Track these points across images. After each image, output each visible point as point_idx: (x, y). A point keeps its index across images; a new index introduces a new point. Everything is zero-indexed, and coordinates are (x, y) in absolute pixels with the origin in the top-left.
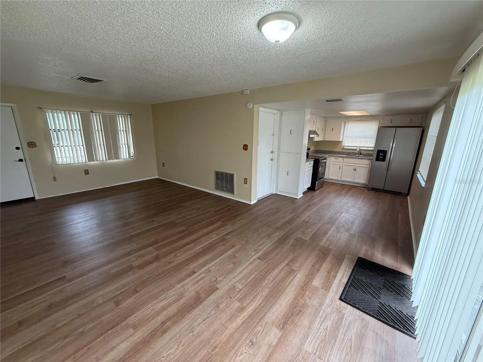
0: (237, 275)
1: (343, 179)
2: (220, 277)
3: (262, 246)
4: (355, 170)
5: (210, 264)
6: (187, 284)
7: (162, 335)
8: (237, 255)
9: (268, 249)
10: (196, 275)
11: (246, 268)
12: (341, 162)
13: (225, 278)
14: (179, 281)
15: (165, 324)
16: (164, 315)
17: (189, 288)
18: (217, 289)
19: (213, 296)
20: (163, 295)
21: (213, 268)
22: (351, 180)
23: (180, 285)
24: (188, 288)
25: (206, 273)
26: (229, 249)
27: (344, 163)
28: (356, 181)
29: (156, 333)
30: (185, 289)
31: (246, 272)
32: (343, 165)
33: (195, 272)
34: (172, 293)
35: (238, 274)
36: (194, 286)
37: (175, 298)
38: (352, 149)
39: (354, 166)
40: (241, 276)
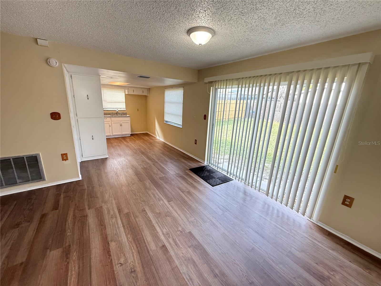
0: (181, 218)
1: (114, 134)
2: (177, 228)
3: (156, 195)
4: (121, 125)
5: (157, 232)
6: (176, 254)
7: (226, 276)
8: (158, 212)
9: (162, 194)
10: (167, 245)
11: (175, 211)
12: (109, 121)
13: (180, 225)
14: (169, 262)
15: (217, 274)
16: (208, 275)
17: (182, 252)
18: (190, 233)
19: (196, 236)
20: (185, 277)
21: (164, 231)
22: (120, 133)
23: (176, 261)
24: (183, 254)
25: (169, 237)
26: (146, 215)
27: (112, 122)
28: (124, 133)
29: (225, 282)
30: (183, 256)
31: (179, 212)
32: (112, 123)
33: (164, 246)
34: (184, 268)
35: (180, 216)
36: (181, 248)
37: (191, 265)
38: (111, 110)
39: (120, 123)
40: (182, 216)
